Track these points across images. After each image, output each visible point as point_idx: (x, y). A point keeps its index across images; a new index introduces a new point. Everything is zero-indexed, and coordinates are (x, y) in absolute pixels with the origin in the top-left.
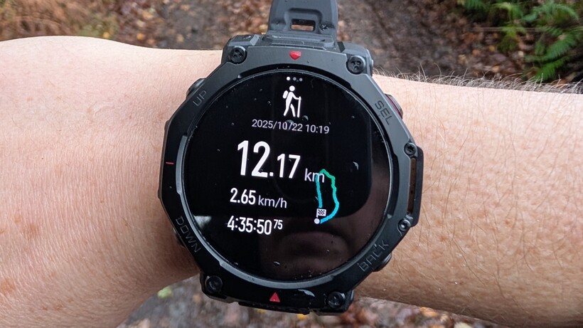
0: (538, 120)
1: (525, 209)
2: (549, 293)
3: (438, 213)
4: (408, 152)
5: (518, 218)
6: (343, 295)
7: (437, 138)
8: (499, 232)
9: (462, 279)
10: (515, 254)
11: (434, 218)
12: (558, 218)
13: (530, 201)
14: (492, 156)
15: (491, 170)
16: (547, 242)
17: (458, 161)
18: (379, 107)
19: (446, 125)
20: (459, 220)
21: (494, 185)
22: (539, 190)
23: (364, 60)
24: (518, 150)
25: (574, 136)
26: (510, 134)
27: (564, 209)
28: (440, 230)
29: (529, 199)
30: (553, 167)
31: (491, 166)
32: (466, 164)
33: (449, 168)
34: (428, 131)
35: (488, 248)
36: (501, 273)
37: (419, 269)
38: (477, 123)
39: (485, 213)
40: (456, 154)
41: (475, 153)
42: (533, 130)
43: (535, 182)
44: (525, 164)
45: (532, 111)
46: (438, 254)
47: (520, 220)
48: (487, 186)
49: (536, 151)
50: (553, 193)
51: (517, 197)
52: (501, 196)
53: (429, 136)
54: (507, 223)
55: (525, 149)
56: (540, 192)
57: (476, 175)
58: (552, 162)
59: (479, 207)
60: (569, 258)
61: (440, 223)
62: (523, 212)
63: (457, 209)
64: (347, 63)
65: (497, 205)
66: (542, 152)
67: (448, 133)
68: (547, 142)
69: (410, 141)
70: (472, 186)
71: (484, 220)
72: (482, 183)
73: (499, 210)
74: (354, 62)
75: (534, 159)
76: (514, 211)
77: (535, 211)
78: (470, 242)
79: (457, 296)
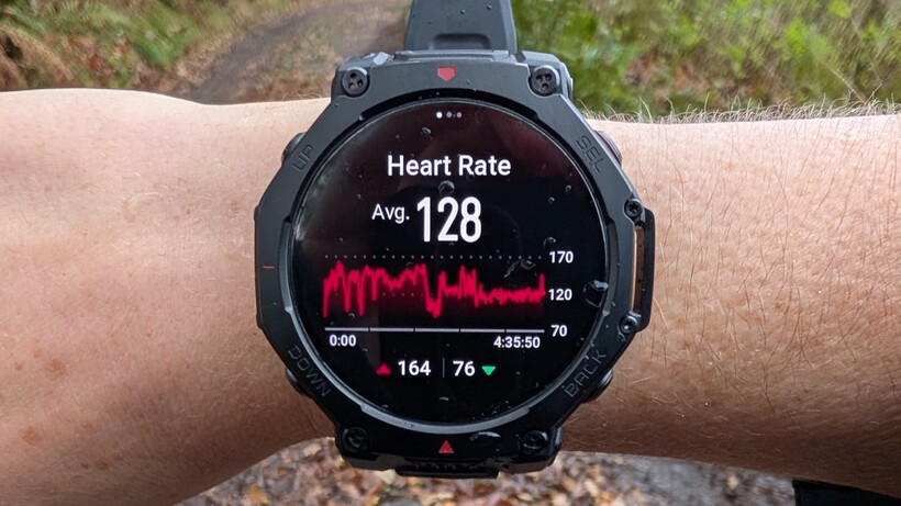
0: (819, 152)
1: (803, 283)
2: (839, 400)
3: (677, 309)
4: (630, 213)
5: (794, 297)
6: (544, 435)
7: (672, 196)
8: (766, 321)
9: (714, 397)
10: (788, 351)
11: (671, 316)
12: (850, 287)
13: (809, 271)
14: (753, 213)
15: (753, 234)
16: (833, 325)
17: (704, 226)
18: (583, 145)
19: (686, 175)
20: (710, 313)
21: (758, 253)
22: (823, 252)
23: (556, 73)
24: (793, 198)
25: (873, 167)
26: (779, 177)
27: (858, 274)
28: (681, 333)
29: (808, 268)
30: (842, 215)
31: (752, 226)
32: (716, 229)
33: (692, 238)
34: (658, 188)
35: (751, 347)
36: (770, 379)
37: (653, 395)
38: (730, 167)
39: (747, 298)
40: (701, 217)
41: (729, 212)
42: (813, 166)
43: (817, 242)
44: (802, 217)
45: (811, 139)
46: (681, 368)
47: (796, 300)
48: (747, 256)
49: (817, 196)
50: (842, 253)
51: (792, 267)
52: (768, 267)
53: (660, 196)
54: (778, 307)
55: (801, 195)
56: (824, 255)
57: (731, 243)
58: (841, 208)
59: (737, 288)
60: (865, 344)
61: (681, 323)
62: (801, 288)
63: (706, 298)
64: (530, 79)
65: (763, 282)
66: (827, 196)
67: (687, 188)
68: (833, 180)
69: (633, 197)
70: (726, 260)
71: (745, 307)
72: (741, 254)
73: (767, 289)
74: (540, 77)
75: (814, 208)
76: (787, 288)
77: (817, 284)
78: (725, 342)
79: (708, 424)
